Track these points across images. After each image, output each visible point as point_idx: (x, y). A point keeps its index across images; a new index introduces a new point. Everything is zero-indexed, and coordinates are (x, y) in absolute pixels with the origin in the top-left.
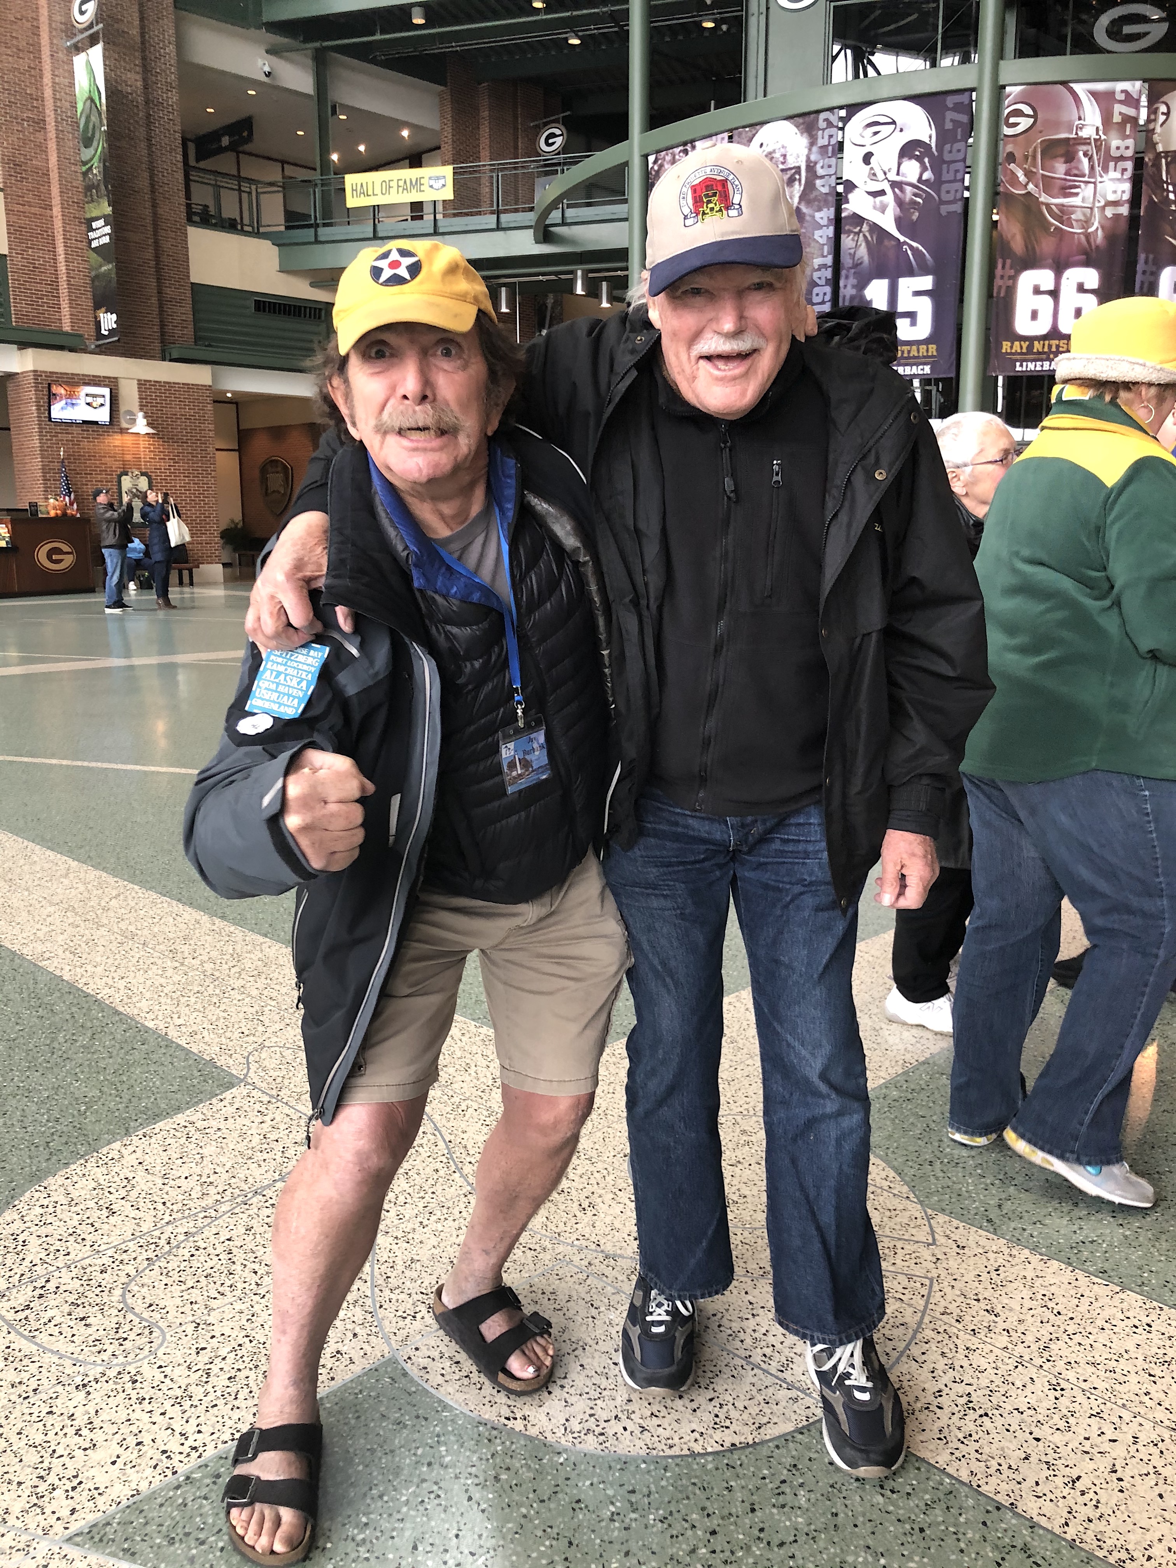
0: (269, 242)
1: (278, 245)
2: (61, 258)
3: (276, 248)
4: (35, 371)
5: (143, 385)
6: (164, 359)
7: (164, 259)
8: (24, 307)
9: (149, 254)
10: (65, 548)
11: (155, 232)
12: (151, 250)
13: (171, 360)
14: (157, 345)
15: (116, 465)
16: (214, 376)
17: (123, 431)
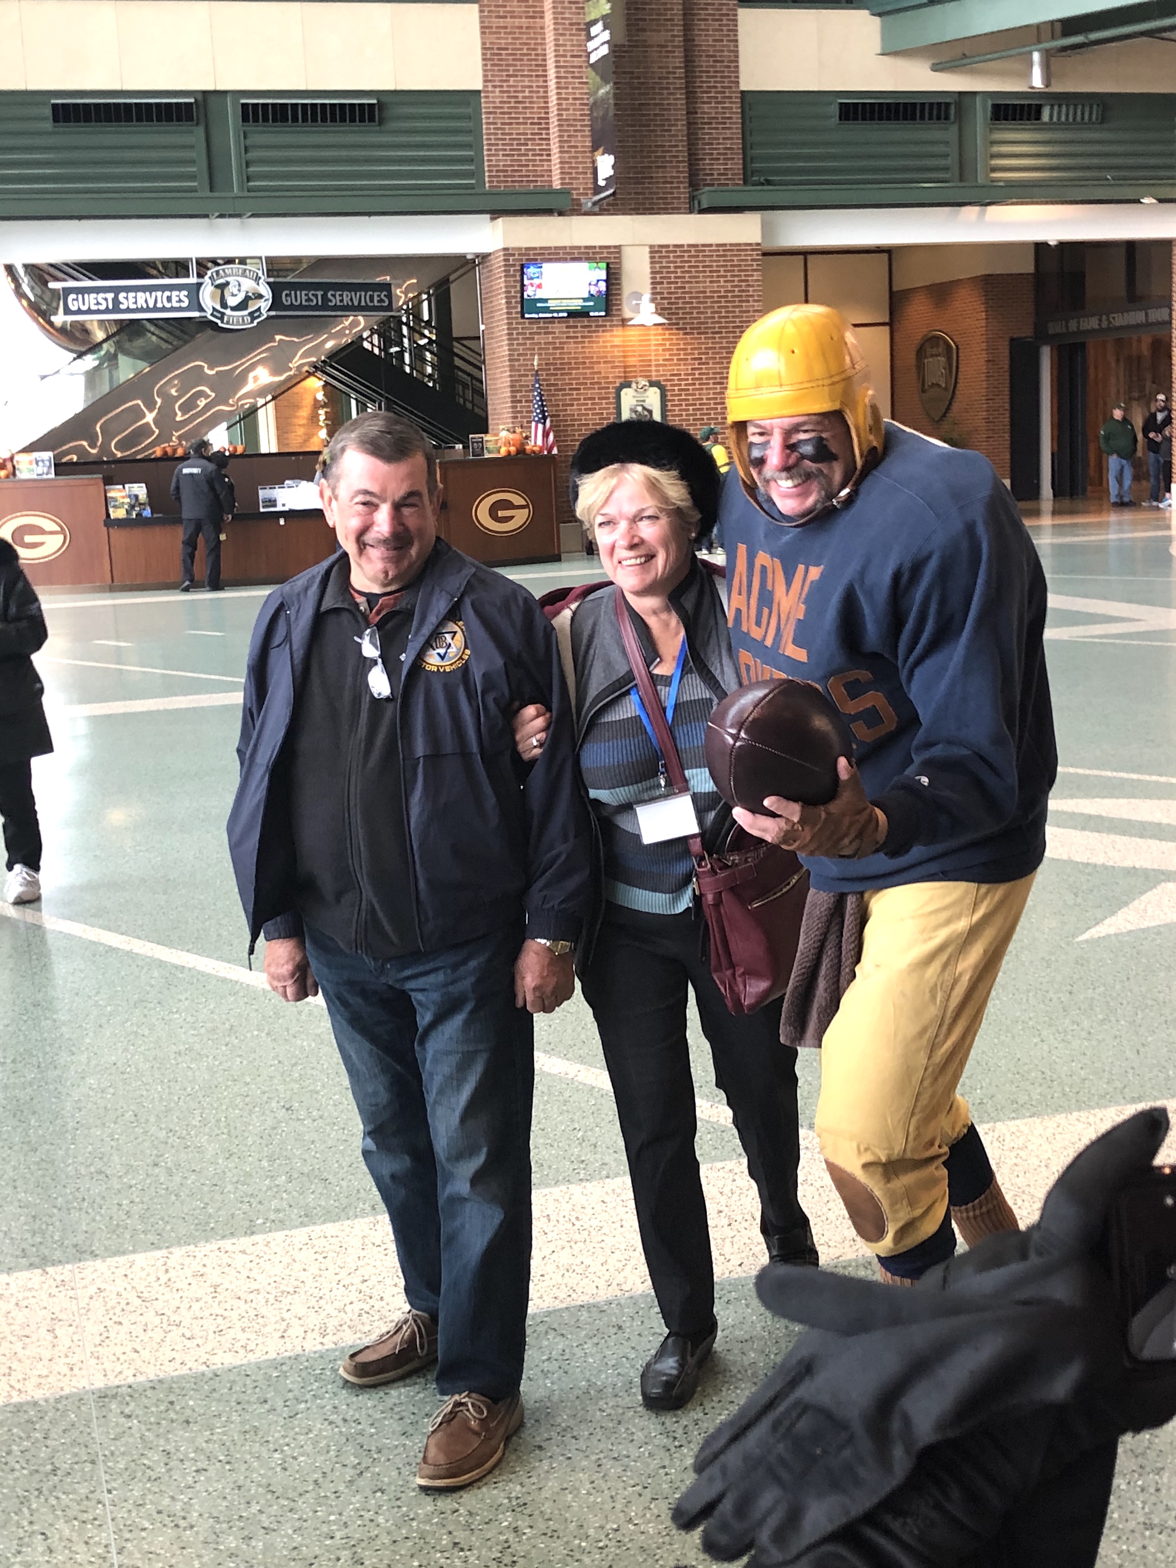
0: (865, 13)
1: (880, 15)
2: (552, 84)
3: (877, 19)
4: (505, 249)
5: (657, 253)
6: (691, 212)
7: (704, 63)
8: (502, 161)
9: (677, 60)
10: (517, 500)
11: (688, 28)
12: (679, 53)
13: (702, 211)
14: (683, 191)
15: (614, 375)
16: (767, 229)
17: (624, 322)
